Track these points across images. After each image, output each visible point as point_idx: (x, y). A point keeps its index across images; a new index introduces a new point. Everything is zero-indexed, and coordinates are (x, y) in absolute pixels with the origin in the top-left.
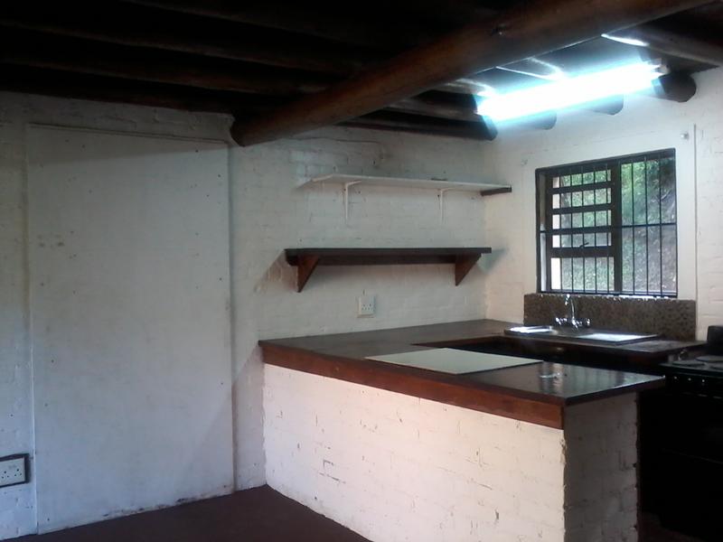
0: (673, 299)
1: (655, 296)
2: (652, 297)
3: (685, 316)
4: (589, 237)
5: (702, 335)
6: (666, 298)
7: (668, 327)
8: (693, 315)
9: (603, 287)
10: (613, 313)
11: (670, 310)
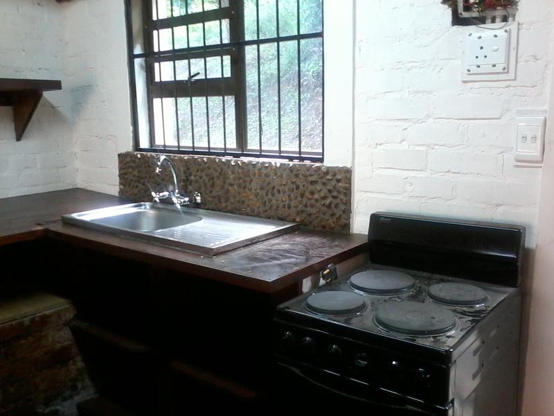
0: (318, 164)
1: (291, 159)
2: (285, 161)
3: (335, 194)
4: (197, 65)
5: (360, 225)
6: (307, 163)
7: (309, 210)
8: (348, 192)
9: (217, 143)
10: (231, 185)
11: (312, 183)
